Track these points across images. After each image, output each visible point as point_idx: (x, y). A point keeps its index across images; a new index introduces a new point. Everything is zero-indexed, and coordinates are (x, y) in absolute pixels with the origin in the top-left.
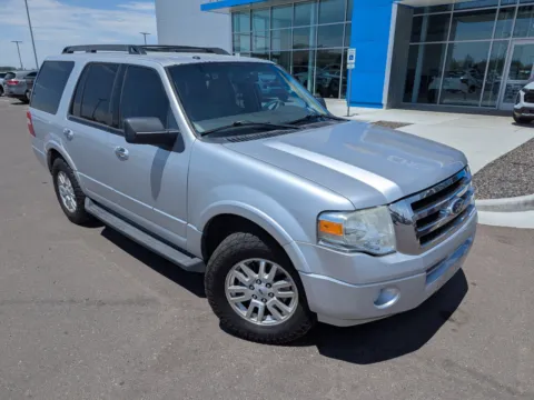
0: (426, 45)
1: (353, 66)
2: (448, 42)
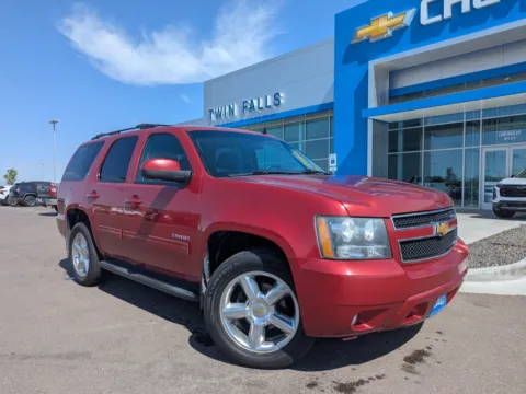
0: (404, 155)
2: (423, 151)
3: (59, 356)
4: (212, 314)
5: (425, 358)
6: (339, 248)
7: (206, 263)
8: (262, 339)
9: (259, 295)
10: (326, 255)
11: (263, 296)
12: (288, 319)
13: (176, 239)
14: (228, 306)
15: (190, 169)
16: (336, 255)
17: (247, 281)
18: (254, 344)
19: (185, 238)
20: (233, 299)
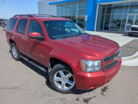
0: (106, 15)
1: (87, 20)
2: (112, 14)
3: (11, 88)
4: (51, 80)
5: (106, 90)
6: (87, 69)
7: (49, 64)
8: (65, 86)
9: (64, 76)
10: (84, 71)
11: (65, 76)
12: (72, 82)
13: (41, 56)
14: (56, 78)
15: (44, 35)
16: (86, 71)
17: (61, 72)
18: (63, 88)
19: (43, 56)
20: (57, 76)
